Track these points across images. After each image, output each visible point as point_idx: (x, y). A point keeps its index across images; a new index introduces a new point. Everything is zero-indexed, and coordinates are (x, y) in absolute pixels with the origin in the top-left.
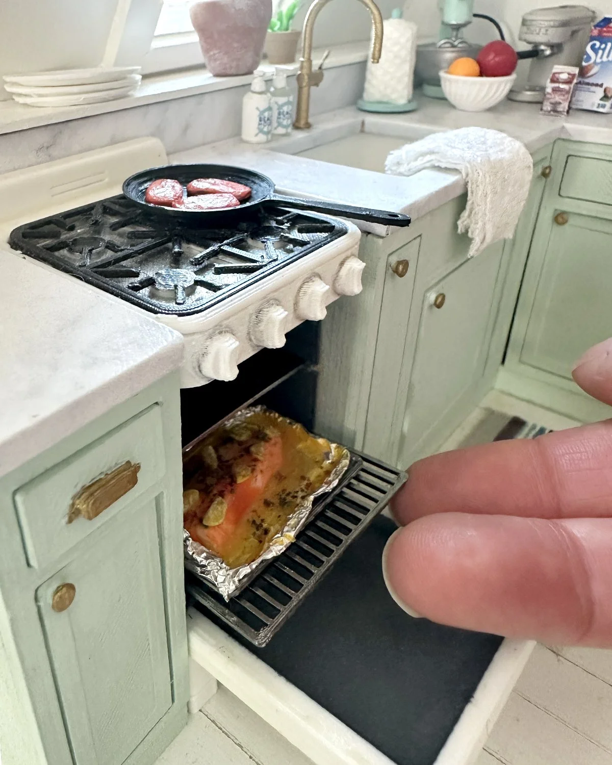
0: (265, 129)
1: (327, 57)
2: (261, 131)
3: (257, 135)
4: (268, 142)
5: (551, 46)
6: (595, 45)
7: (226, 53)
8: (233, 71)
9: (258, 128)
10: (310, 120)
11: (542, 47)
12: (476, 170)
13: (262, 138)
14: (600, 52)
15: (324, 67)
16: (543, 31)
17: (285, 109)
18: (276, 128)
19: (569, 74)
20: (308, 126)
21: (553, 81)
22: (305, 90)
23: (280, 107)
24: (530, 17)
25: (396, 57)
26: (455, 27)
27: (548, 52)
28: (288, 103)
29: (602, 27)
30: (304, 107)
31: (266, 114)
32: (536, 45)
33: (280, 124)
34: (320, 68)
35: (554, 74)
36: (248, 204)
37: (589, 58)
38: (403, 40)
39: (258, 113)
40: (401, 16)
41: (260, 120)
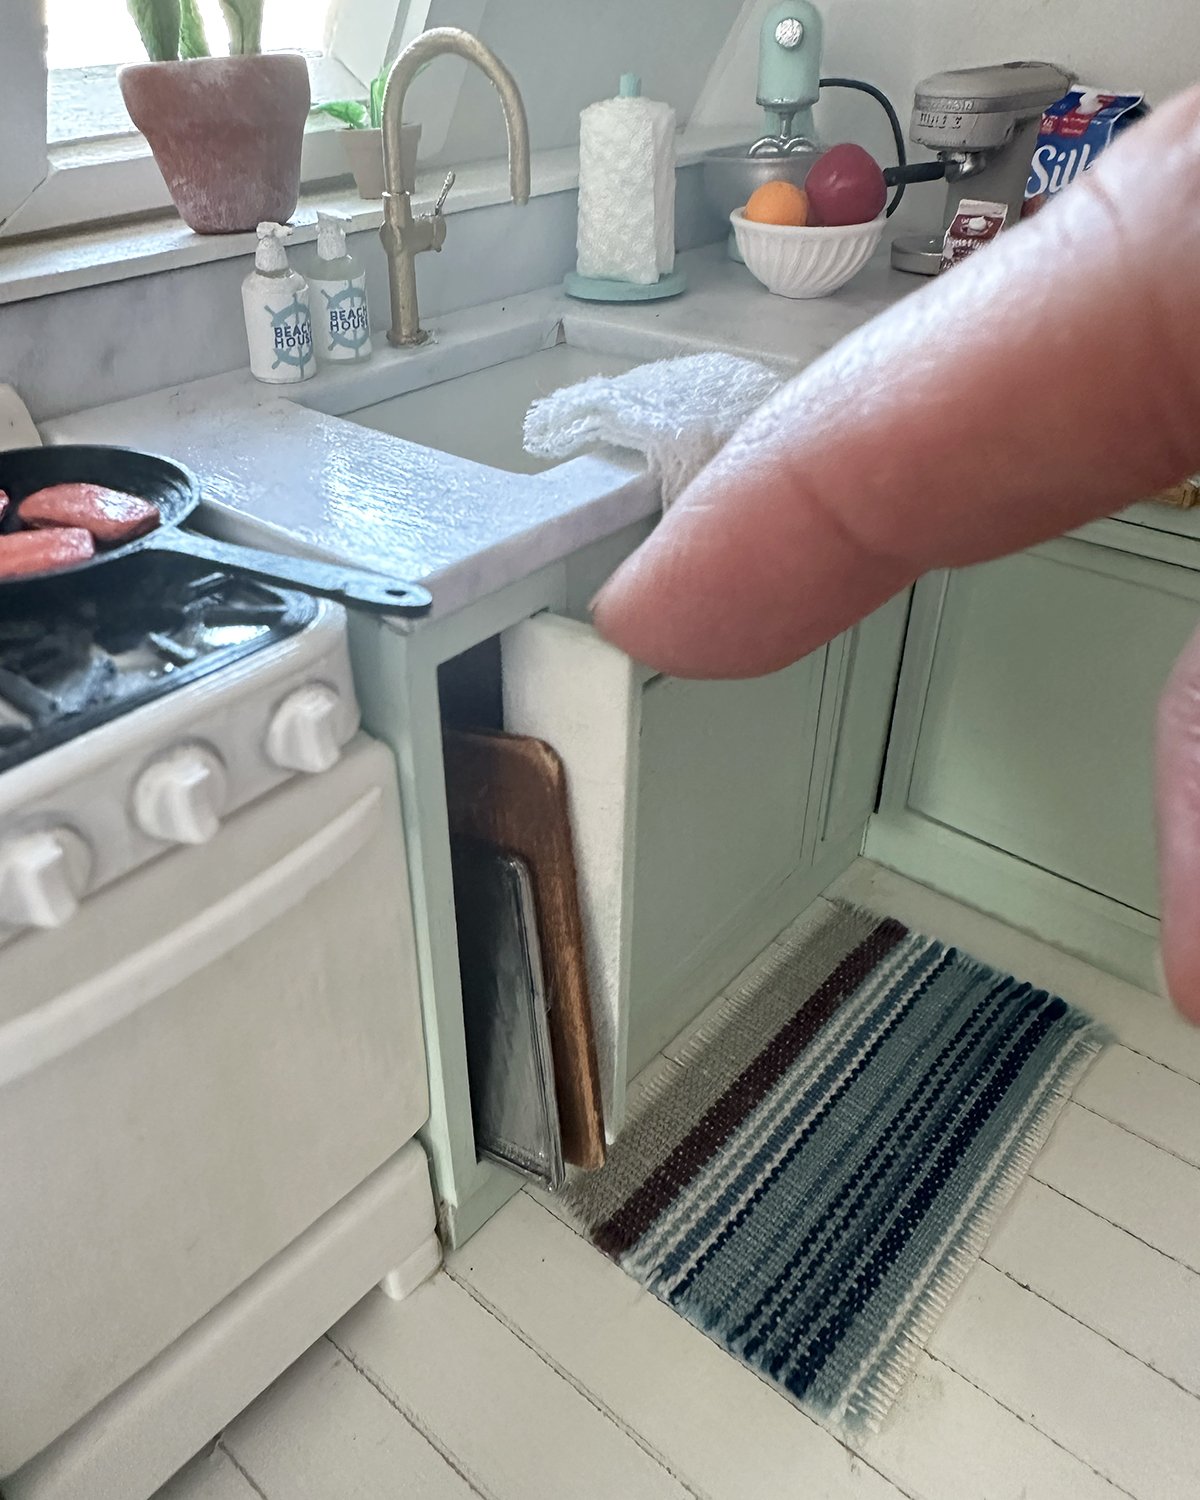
0: (294, 353)
1: (449, 187)
2: (283, 357)
3: (274, 366)
4: (304, 379)
5: (975, 155)
6: (1046, 153)
7: (203, 184)
8: (222, 225)
9: (277, 351)
10: (423, 326)
11: (958, 157)
12: (675, 457)
13: (290, 372)
14: (1057, 169)
15: (445, 210)
16: (951, 120)
17: (346, 305)
18: (331, 348)
19: (987, 219)
20: (420, 338)
21: (955, 235)
22: (401, 260)
23: (333, 302)
24: (926, 91)
25: (624, 182)
26: (786, 110)
27: (967, 167)
28: (350, 292)
29: (1061, 114)
30: (403, 298)
31: (291, 321)
32: (944, 152)
33: (339, 340)
34: (438, 211)
35: (960, 216)
36: (115, 555)
37: (1036, 181)
38: (636, 146)
39: (269, 318)
40: (637, 92)
41: (278, 333)
